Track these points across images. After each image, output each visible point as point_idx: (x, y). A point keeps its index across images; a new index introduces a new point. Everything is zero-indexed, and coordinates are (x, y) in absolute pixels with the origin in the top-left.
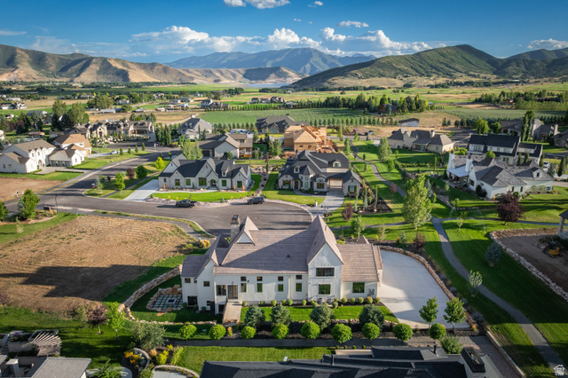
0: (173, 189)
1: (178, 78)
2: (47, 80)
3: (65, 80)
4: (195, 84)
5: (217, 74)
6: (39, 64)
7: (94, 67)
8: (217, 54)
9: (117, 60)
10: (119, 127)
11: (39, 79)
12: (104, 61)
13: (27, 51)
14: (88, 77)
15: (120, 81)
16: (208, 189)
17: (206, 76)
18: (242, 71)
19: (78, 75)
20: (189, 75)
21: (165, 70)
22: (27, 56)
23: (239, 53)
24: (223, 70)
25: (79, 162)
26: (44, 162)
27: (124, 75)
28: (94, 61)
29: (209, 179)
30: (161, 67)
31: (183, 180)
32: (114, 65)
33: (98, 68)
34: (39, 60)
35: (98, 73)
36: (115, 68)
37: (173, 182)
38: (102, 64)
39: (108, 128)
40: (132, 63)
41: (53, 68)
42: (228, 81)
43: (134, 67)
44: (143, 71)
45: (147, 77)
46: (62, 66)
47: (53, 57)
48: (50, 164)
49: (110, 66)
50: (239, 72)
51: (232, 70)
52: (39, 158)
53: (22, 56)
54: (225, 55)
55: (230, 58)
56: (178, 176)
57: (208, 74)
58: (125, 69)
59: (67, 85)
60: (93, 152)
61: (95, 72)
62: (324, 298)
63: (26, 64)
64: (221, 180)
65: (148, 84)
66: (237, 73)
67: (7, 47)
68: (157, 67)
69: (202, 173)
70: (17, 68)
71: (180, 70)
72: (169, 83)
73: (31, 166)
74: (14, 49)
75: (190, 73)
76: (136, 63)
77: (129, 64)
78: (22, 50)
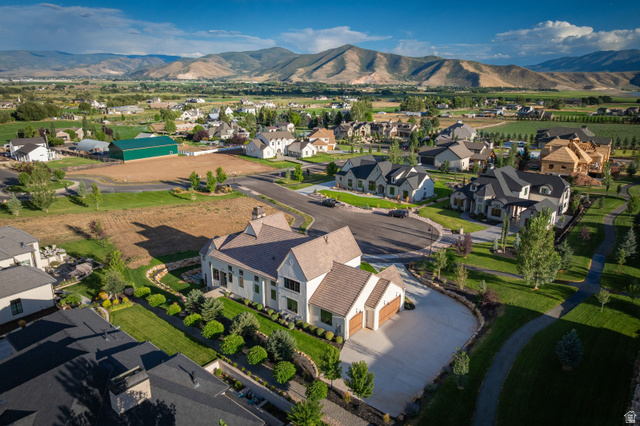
0: (345, 189)
1: (537, 84)
2: (398, 82)
3: (414, 83)
4: (557, 91)
5: (592, 79)
6: (393, 67)
7: (445, 70)
8: (600, 54)
9: (469, 62)
10: (382, 127)
11: (390, 82)
12: (457, 64)
13: (385, 55)
14: (436, 81)
15: (468, 85)
16: (376, 194)
17: (575, 82)
18: (630, 74)
19: (427, 79)
20: (552, 79)
21: (523, 74)
22: (385, 59)
23: (633, 50)
24: (601, 74)
25: (310, 155)
26: (282, 151)
27: (474, 79)
28: (446, 63)
29: (377, 184)
30: (518, 71)
31: (355, 181)
32: (465, 68)
33: (448, 72)
34: (394, 63)
35: (448, 76)
36: (467, 71)
37: (347, 182)
38: (454, 66)
39: (372, 128)
40: (486, 65)
41: (406, 71)
42: (605, 88)
43: (487, 69)
44: (497, 75)
45: (501, 81)
46: (414, 69)
47: (408, 59)
48: (288, 153)
49: (462, 68)
50: (625, 77)
51: (614, 74)
52: (278, 147)
53: (381, 60)
54: (612, 54)
55: (616, 58)
56: (351, 175)
57: (578, 78)
58: (477, 72)
59: (413, 89)
60: (336, 149)
61: (444, 75)
62: (290, 315)
63: (383, 67)
64: (389, 186)
65: (499, 89)
66: (620, 78)
67: (370, 51)
68: (514, 70)
69: (372, 177)
70: (374, 71)
71: (541, 74)
72: (523, 89)
73: (269, 153)
74: (375, 53)
75: (554, 77)
76: (490, 66)
77: (483, 67)
78: (382, 54)
